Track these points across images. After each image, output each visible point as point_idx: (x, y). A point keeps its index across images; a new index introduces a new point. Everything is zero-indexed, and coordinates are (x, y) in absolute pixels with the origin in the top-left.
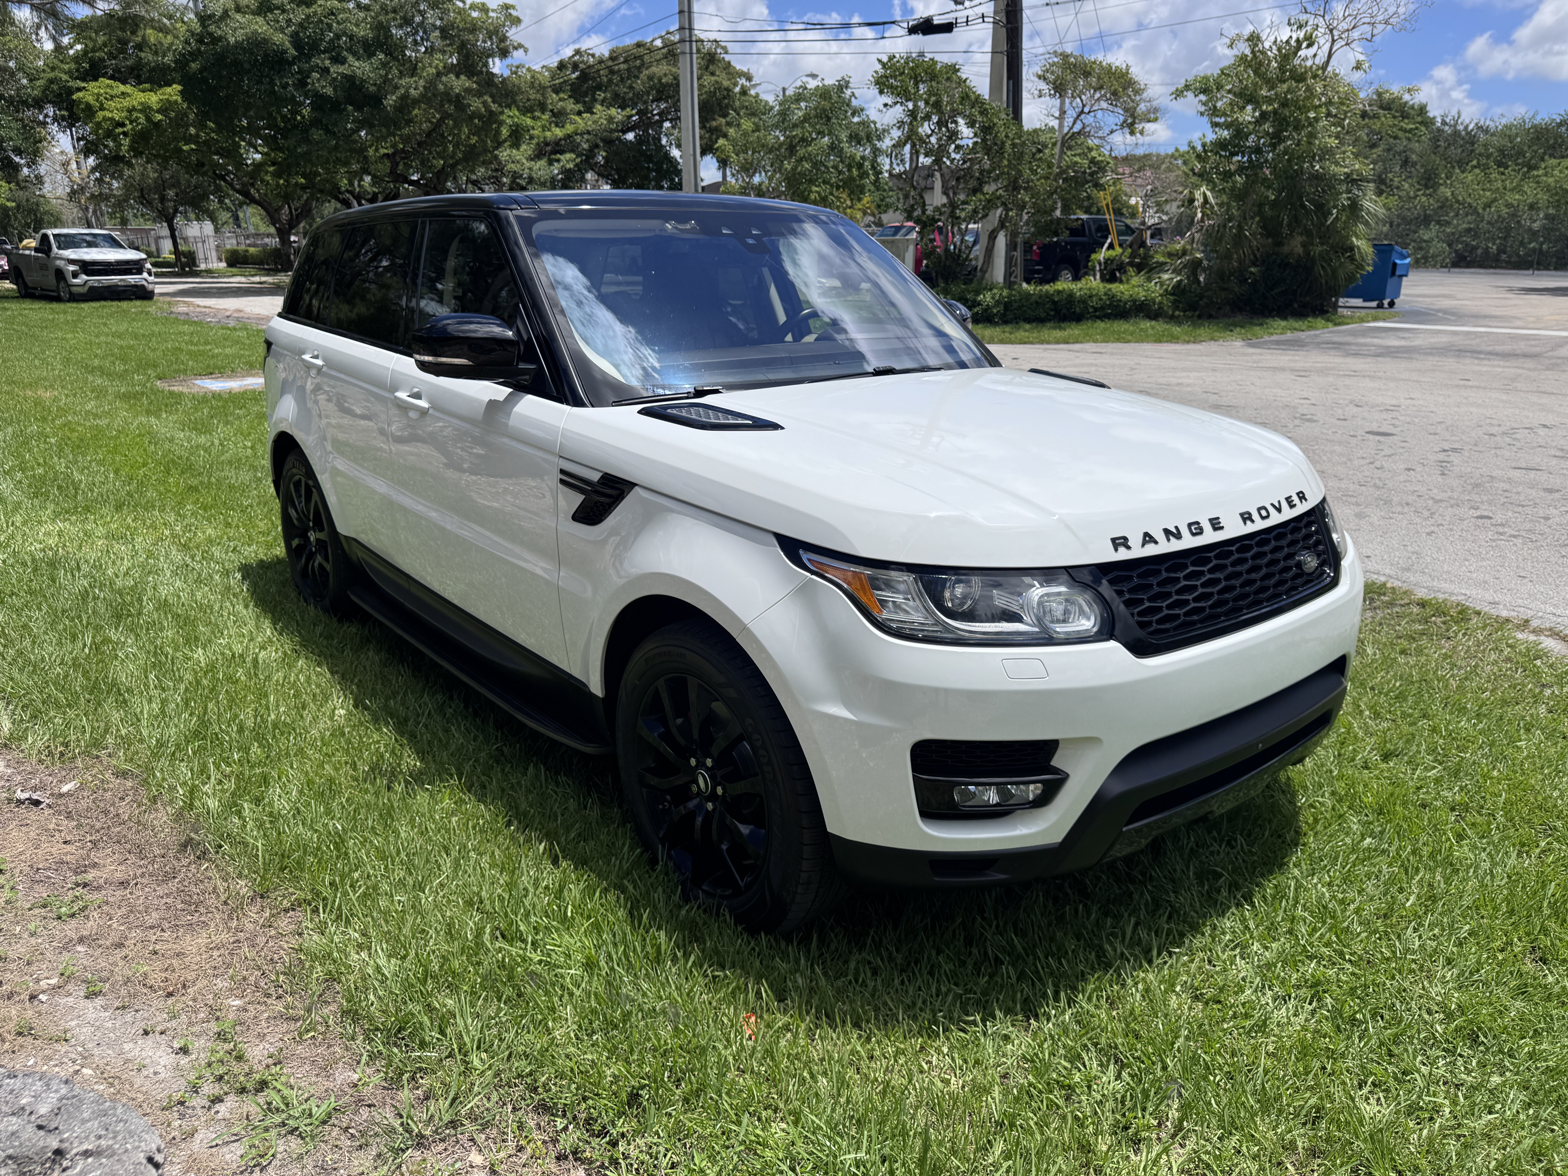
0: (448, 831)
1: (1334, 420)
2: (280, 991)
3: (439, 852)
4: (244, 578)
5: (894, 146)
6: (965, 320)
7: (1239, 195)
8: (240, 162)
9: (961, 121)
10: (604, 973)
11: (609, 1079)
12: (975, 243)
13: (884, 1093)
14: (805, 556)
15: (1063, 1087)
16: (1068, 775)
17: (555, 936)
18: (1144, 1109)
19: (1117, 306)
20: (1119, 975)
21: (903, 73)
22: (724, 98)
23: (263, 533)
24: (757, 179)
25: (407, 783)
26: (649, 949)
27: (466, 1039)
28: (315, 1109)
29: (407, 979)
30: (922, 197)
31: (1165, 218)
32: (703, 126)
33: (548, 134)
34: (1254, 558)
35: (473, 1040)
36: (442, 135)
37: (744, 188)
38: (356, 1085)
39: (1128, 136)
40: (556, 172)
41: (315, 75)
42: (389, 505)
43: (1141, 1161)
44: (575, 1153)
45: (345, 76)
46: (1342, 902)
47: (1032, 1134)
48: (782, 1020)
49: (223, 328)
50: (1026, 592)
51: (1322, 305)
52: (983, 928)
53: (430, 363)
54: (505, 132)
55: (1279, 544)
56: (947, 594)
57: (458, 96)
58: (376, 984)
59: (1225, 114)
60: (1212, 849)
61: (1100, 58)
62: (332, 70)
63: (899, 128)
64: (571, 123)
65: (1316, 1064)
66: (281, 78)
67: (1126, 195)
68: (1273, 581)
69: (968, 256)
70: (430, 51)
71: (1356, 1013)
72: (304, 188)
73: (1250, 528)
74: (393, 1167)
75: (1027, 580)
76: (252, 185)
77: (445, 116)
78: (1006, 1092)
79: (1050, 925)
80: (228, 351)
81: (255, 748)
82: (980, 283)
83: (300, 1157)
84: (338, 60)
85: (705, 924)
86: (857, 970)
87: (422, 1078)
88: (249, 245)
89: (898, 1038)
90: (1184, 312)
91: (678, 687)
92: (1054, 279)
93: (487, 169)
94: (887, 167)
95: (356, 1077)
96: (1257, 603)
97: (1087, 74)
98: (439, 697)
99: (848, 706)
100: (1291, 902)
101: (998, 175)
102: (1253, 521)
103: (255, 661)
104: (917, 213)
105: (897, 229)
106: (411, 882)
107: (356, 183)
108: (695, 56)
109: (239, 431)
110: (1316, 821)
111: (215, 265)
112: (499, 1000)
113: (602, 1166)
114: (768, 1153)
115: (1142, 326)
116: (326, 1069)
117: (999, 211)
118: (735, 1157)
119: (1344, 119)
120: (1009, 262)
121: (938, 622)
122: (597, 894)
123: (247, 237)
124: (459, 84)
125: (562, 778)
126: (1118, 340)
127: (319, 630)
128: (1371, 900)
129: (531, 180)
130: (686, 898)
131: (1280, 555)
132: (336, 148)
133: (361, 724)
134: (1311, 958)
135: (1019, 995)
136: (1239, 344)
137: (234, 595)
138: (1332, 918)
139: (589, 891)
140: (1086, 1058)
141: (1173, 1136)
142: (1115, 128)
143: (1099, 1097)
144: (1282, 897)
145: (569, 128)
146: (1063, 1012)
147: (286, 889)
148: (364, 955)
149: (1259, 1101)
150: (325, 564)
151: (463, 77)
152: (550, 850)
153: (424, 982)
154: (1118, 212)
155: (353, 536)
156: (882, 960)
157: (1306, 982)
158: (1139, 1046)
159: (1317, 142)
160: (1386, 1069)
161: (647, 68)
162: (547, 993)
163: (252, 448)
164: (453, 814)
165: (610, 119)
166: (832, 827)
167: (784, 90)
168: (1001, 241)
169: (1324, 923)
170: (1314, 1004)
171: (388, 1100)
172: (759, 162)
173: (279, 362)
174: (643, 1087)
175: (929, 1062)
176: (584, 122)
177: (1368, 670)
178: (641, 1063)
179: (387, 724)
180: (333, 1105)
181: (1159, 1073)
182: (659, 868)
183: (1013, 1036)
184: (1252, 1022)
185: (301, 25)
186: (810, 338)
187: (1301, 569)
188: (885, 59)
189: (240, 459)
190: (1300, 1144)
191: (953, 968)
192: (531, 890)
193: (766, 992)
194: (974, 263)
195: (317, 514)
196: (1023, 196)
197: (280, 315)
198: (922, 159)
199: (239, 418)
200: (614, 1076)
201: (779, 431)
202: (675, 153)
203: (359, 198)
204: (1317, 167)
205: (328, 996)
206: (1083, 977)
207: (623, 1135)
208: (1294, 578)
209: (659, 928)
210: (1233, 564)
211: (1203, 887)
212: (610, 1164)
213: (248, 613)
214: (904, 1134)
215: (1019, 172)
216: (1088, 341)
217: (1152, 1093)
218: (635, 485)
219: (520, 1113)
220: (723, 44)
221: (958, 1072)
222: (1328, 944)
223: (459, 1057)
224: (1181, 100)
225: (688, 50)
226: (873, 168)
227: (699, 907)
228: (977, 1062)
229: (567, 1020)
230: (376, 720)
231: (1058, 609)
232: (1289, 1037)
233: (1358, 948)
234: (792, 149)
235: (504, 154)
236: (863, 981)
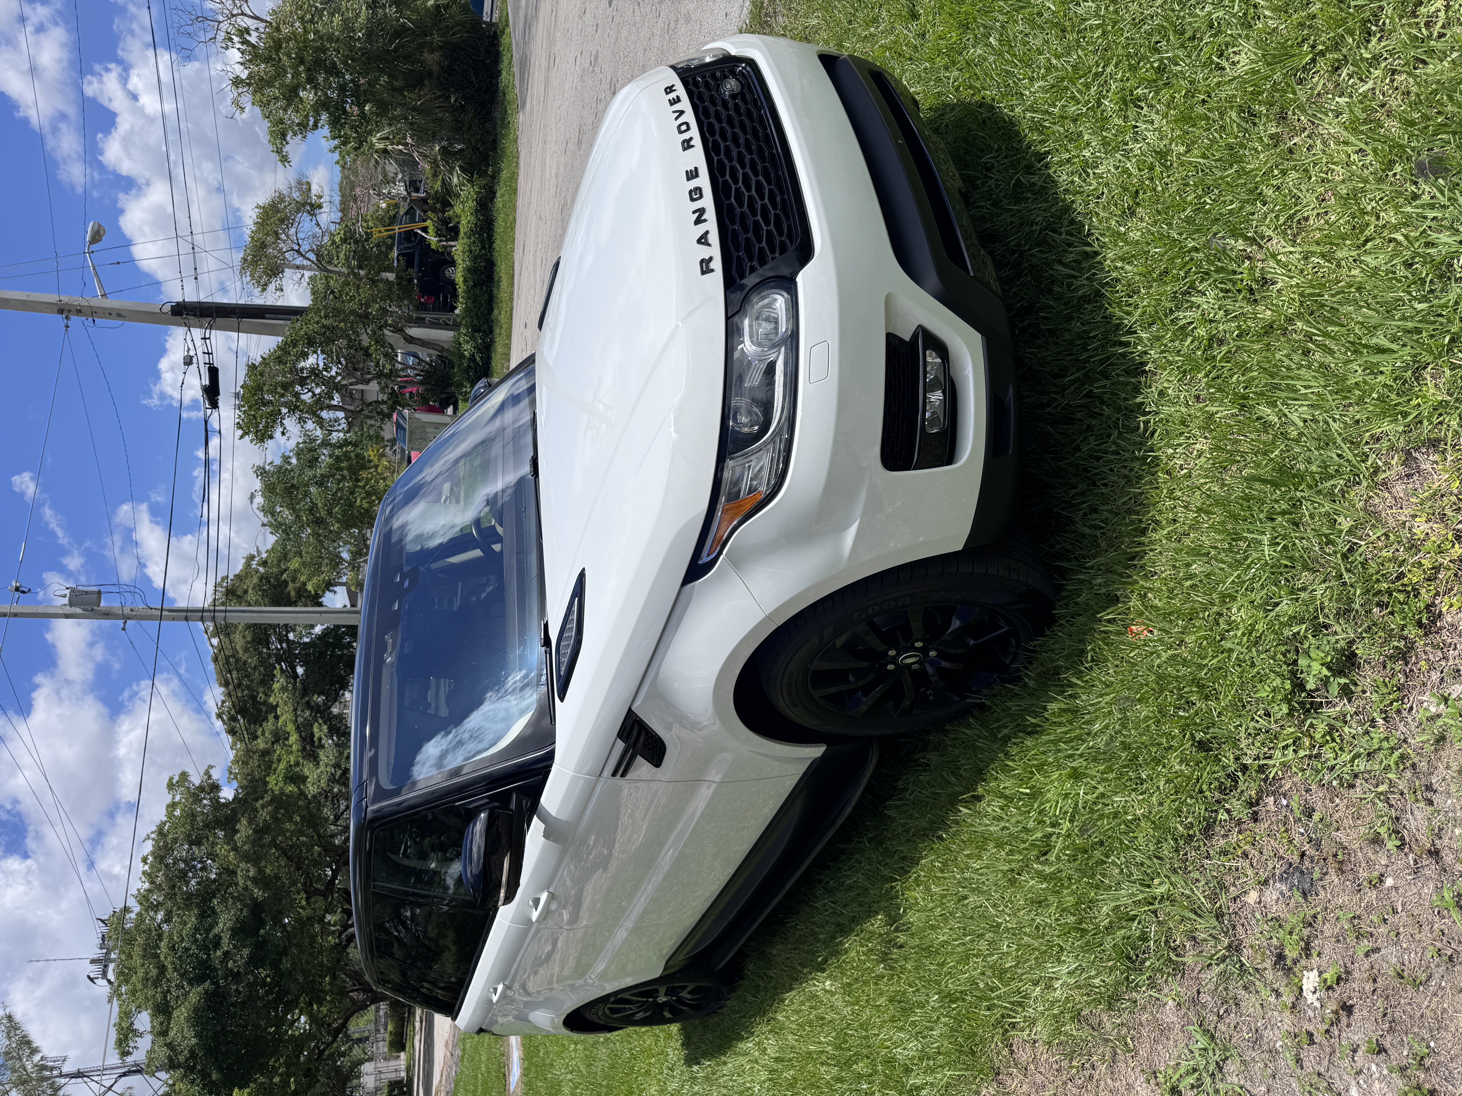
0: (943, 896)
1: (597, 35)
2: (1087, 1065)
3: (963, 905)
4: (698, 1063)
5: (321, 428)
6: (490, 385)
7: (383, 108)
8: (308, 1036)
9: (302, 364)
10: (1085, 763)
11: (1183, 767)
12: (415, 356)
13: (1207, 513)
14: (705, 559)
15: (1210, 347)
16: (920, 326)
17: (1048, 805)
18: (1235, 272)
19: (481, 228)
20: (1107, 283)
21: (254, 416)
22: (269, 581)
23: (657, 1041)
24: (346, 555)
25: (897, 930)
26: (1064, 720)
27: (1141, 897)
28: (1200, 1045)
29: (1082, 947)
30: (371, 404)
31: (400, 176)
32: (294, 604)
33: (295, 748)
34: (725, 140)
35: (1142, 892)
36: (291, 847)
37: (354, 568)
38: (1179, 1004)
39: (323, 210)
40: (330, 741)
41: (230, 964)
42: (636, 930)
43: (1283, 280)
44: (1251, 805)
45: (232, 937)
46: (1048, 70)
47: (1253, 379)
48: (1134, 602)
49: (463, 1061)
50: (747, 357)
51: (488, 37)
52: (1058, 406)
53: (506, 892)
54: (290, 788)
55: (713, 115)
56: (746, 430)
57: (255, 831)
58: (1084, 976)
59: (307, 117)
60: (993, 186)
61: (249, 232)
62: (226, 949)
63: (305, 422)
64: (286, 726)
65: (1200, 110)
66: (230, 995)
67: (377, 211)
68: (747, 121)
69: (427, 363)
70: (213, 856)
71: (1153, 67)
72: (334, 977)
73: (697, 142)
74: (1258, 976)
75: (736, 355)
76: (329, 1025)
77: (273, 843)
78: (1212, 400)
79: (1057, 344)
80: (484, 1058)
81: (860, 1067)
82: (453, 354)
83: (1244, 1062)
84: (217, 943)
85: (1042, 664)
86: (1091, 527)
87: (1175, 941)
88: (386, 1029)
89: (1157, 495)
90: (489, 165)
91: (821, 678)
92: (453, 284)
93: (324, 806)
94: (341, 435)
95: (1171, 1003)
96: (767, 138)
97: (263, 246)
98: (819, 892)
99: (847, 527)
100: (1047, 117)
101: (354, 332)
102: (691, 139)
103: (777, 1060)
104: (384, 407)
105: (399, 427)
106: (990, 934)
107: (332, 928)
108: (229, 608)
109: (559, 1054)
110: (971, 87)
111: (402, 1062)
112: (1106, 863)
113: (1265, 780)
114: (1260, 627)
115: (501, 205)
116: (1163, 1030)
117: (387, 332)
118: (1262, 656)
119: (316, 8)
120: (435, 325)
121: (772, 439)
122: (1010, 763)
123: (378, 1031)
124: (244, 830)
125: (900, 784)
126: (513, 228)
127: (750, 998)
128: (1047, 42)
129: (337, 766)
130: (1017, 679)
131: (724, 114)
132: (299, 946)
133: (840, 966)
134: (1099, 104)
135: (1121, 379)
136: (521, 117)
137: (714, 1074)
138: (1063, 79)
139: (1007, 770)
140: (1184, 321)
141: (1261, 247)
142: (314, 222)
143: (1222, 312)
144: (1041, 125)
145: (290, 727)
146: (1140, 339)
147: (992, 1051)
148: (1057, 984)
149: (1231, 166)
150: (689, 989)
151: (238, 826)
152: (967, 803)
153: (1084, 931)
154: (393, 220)
155: (663, 963)
156: (1084, 503)
157: (1121, 110)
158: (1174, 271)
159: (337, 33)
160: (1206, 43)
161: (238, 653)
162: (1101, 817)
163: (576, 1044)
164: (928, 889)
165: (284, 689)
166: (958, 545)
167: (263, 525)
168: (415, 332)
169: (1066, 88)
170: (1143, 104)
171: (1195, 974)
172: (330, 553)
173: (497, 1022)
174: (1193, 736)
175: (1181, 468)
176: (285, 715)
177: (832, 25)
178: (1170, 736)
179: (841, 943)
180: (1197, 1027)
181: (1200, 255)
182: (988, 703)
183: (1160, 388)
184: (1157, 164)
185: (182, 976)
186: (500, 530)
187: (737, 94)
188: (240, 432)
189: (586, 1056)
190: (1274, 130)
191: (1093, 438)
192: (1003, 824)
193: (1109, 614)
194: (434, 358)
195: (642, 994)
196: (374, 310)
197: (454, 1018)
198: (334, 403)
199: (547, 1053)
200: (1181, 762)
201: (587, 572)
202: (318, 629)
203: (346, 927)
204: (360, 34)
205: (1095, 1021)
206: (1108, 318)
207: (1237, 759)
208: (746, 102)
209: (1045, 709)
210: (730, 160)
211: (1028, 198)
212: (1263, 772)
213: (731, 1063)
214: (1247, 498)
215: (353, 312)
216: (513, 256)
217: (1219, 264)
218: (630, 709)
219: (1211, 852)
220: (219, 580)
221: (1192, 441)
222: (1088, 86)
223: (1157, 906)
224: (291, 157)
225: (223, 614)
226: (341, 447)
227: (1027, 669)
228: (1183, 423)
229: (1126, 801)
230: (836, 953)
231: (765, 327)
232: (1173, 130)
233: (1092, 60)
234: (319, 522)
235: (311, 789)
236: (1102, 521)
